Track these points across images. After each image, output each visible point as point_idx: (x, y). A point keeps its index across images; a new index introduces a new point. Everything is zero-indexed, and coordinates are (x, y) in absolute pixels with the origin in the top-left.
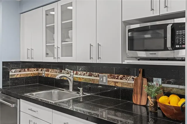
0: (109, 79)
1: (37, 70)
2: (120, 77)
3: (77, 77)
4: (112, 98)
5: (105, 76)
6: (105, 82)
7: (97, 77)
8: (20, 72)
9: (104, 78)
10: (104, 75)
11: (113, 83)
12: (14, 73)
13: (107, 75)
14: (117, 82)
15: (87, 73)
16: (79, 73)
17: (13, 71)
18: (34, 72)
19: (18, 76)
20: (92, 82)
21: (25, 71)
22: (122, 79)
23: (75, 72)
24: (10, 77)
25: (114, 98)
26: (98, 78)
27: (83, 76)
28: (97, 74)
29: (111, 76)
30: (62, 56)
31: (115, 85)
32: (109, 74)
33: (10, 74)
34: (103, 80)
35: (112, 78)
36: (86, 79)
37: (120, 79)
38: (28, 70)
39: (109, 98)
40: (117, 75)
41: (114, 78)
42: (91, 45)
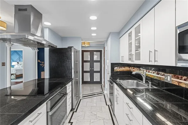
0: (173, 79)
1: (129, 68)
2: (184, 78)
3: (149, 74)
4: (176, 95)
5: (169, 76)
6: (169, 80)
7: (162, 75)
8: (119, 68)
9: (168, 77)
10: (168, 74)
11: (176, 83)
12: (117, 69)
13: (171, 75)
14: (181, 83)
15: (155, 72)
16: (151, 71)
17: (116, 68)
18: (127, 69)
19: (119, 71)
20: (159, 79)
21: (122, 68)
22: (186, 81)
23: (148, 71)
24: (115, 70)
25: (177, 96)
26: (163, 77)
27: (153, 74)
28: (163, 73)
29: (174, 76)
30: (135, 60)
31: (179, 84)
32: (173, 75)
33: (115, 69)
34: (167, 79)
35: (176, 78)
36: (155, 76)
37: (184, 80)
38: (124, 68)
39: (173, 94)
40: (180, 76)
41: (178, 78)
42: (150, 52)
